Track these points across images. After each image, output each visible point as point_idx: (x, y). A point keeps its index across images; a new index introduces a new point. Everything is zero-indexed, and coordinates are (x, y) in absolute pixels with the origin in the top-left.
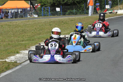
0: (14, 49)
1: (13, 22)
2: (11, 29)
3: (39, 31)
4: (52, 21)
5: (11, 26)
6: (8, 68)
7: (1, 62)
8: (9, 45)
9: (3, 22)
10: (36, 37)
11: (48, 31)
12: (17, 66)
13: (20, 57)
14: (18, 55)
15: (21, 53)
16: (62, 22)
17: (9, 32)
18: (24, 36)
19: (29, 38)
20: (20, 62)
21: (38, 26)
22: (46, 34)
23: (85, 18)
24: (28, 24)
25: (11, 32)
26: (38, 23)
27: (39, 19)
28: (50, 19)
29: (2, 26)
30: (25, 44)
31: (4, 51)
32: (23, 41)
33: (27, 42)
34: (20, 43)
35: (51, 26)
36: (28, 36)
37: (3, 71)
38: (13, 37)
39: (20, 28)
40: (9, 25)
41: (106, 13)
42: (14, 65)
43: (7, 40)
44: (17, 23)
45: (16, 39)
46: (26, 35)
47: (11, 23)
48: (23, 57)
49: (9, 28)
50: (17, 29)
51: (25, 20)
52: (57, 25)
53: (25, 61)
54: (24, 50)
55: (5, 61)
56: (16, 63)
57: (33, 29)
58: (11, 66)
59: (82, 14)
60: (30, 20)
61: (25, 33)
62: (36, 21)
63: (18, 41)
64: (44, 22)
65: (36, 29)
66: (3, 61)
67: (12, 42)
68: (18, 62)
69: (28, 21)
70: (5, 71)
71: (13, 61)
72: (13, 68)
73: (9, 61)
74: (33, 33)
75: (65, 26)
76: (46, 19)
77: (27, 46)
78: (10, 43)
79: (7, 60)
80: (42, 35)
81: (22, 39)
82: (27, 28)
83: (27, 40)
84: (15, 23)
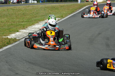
0: (15, 28)
1: (17, 6)
2: (15, 12)
3: (36, 14)
4: (46, 6)
5: (15, 10)
6: (9, 43)
7: (4, 38)
8: (11, 25)
9: (9, 7)
10: (33, 19)
11: (43, 14)
12: (16, 42)
13: (19, 35)
14: (17, 33)
15: (20, 32)
16: (54, 8)
17: (13, 14)
18: (24, 18)
19: (28, 20)
20: (19, 39)
21: (35, 11)
22: (41, 17)
23: (72, 5)
24: (28, 9)
25: (14, 15)
26: (36, 8)
27: (37, 5)
28: (45, 5)
29: (8, 10)
30: (24, 24)
31: (7, 29)
32: (23, 22)
33: (25, 23)
34: (20, 23)
35: (46, 11)
36: (27, 18)
37: (5, 46)
38: (15, 19)
39: (21, 12)
40: (13, 9)
41: (88, 1)
42: (14, 41)
43: (10, 21)
44: (19, 7)
45: (18, 20)
46: (26, 17)
47: (15, 7)
48: (21, 35)
49: (13, 12)
50: (19, 12)
51: (26, 6)
52: (50, 10)
53: (23, 38)
54: (22, 29)
55: (7, 38)
56: (16, 39)
57: (31, 13)
58: (11, 41)
59: (70, 2)
60: (30, 5)
61: (25, 15)
62: (34, 6)
63: (19, 22)
64: (40, 8)
65: (33, 13)
66: (6, 38)
67: (14, 23)
68: (17, 39)
69: (29, 7)
70: (6, 46)
71: (14, 38)
72: (13, 43)
73: (10, 38)
74: (31, 16)
75: (56, 11)
76: (42, 5)
77: (25, 26)
78: (13, 23)
79: (9, 37)
80: (38, 18)
81: (22, 20)
82: (26, 12)
83: (26, 21)
84: (18, 8)
